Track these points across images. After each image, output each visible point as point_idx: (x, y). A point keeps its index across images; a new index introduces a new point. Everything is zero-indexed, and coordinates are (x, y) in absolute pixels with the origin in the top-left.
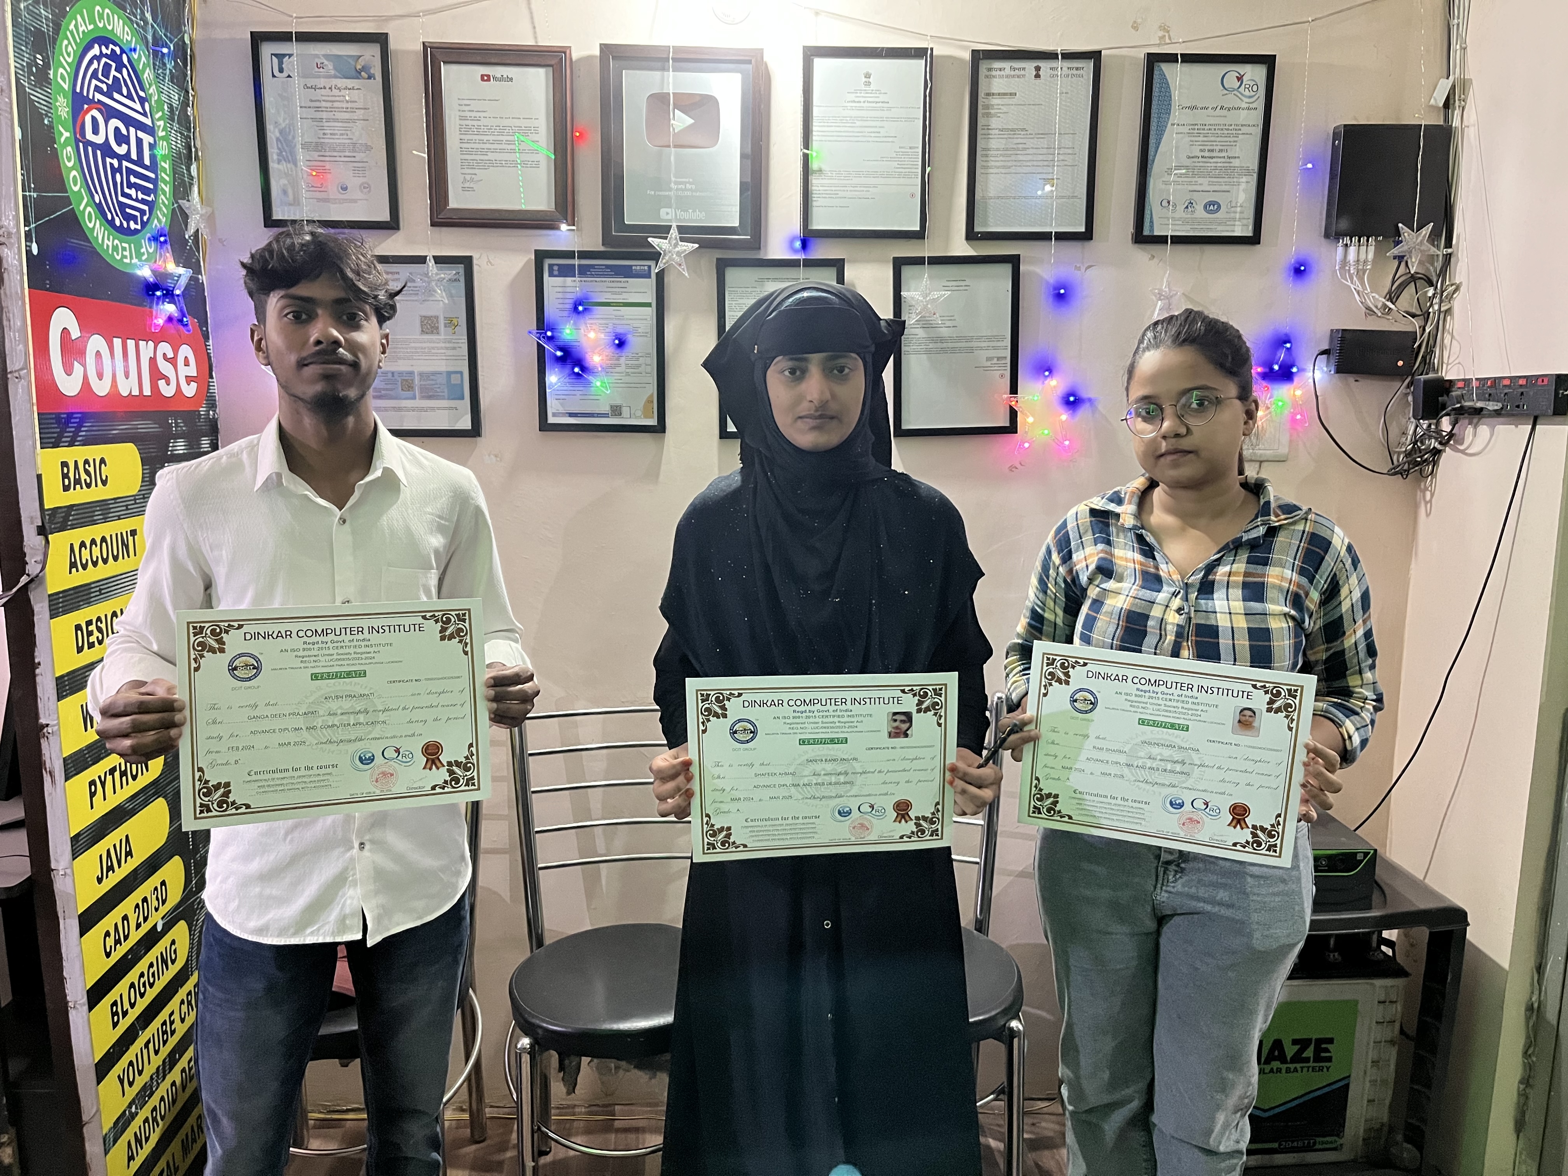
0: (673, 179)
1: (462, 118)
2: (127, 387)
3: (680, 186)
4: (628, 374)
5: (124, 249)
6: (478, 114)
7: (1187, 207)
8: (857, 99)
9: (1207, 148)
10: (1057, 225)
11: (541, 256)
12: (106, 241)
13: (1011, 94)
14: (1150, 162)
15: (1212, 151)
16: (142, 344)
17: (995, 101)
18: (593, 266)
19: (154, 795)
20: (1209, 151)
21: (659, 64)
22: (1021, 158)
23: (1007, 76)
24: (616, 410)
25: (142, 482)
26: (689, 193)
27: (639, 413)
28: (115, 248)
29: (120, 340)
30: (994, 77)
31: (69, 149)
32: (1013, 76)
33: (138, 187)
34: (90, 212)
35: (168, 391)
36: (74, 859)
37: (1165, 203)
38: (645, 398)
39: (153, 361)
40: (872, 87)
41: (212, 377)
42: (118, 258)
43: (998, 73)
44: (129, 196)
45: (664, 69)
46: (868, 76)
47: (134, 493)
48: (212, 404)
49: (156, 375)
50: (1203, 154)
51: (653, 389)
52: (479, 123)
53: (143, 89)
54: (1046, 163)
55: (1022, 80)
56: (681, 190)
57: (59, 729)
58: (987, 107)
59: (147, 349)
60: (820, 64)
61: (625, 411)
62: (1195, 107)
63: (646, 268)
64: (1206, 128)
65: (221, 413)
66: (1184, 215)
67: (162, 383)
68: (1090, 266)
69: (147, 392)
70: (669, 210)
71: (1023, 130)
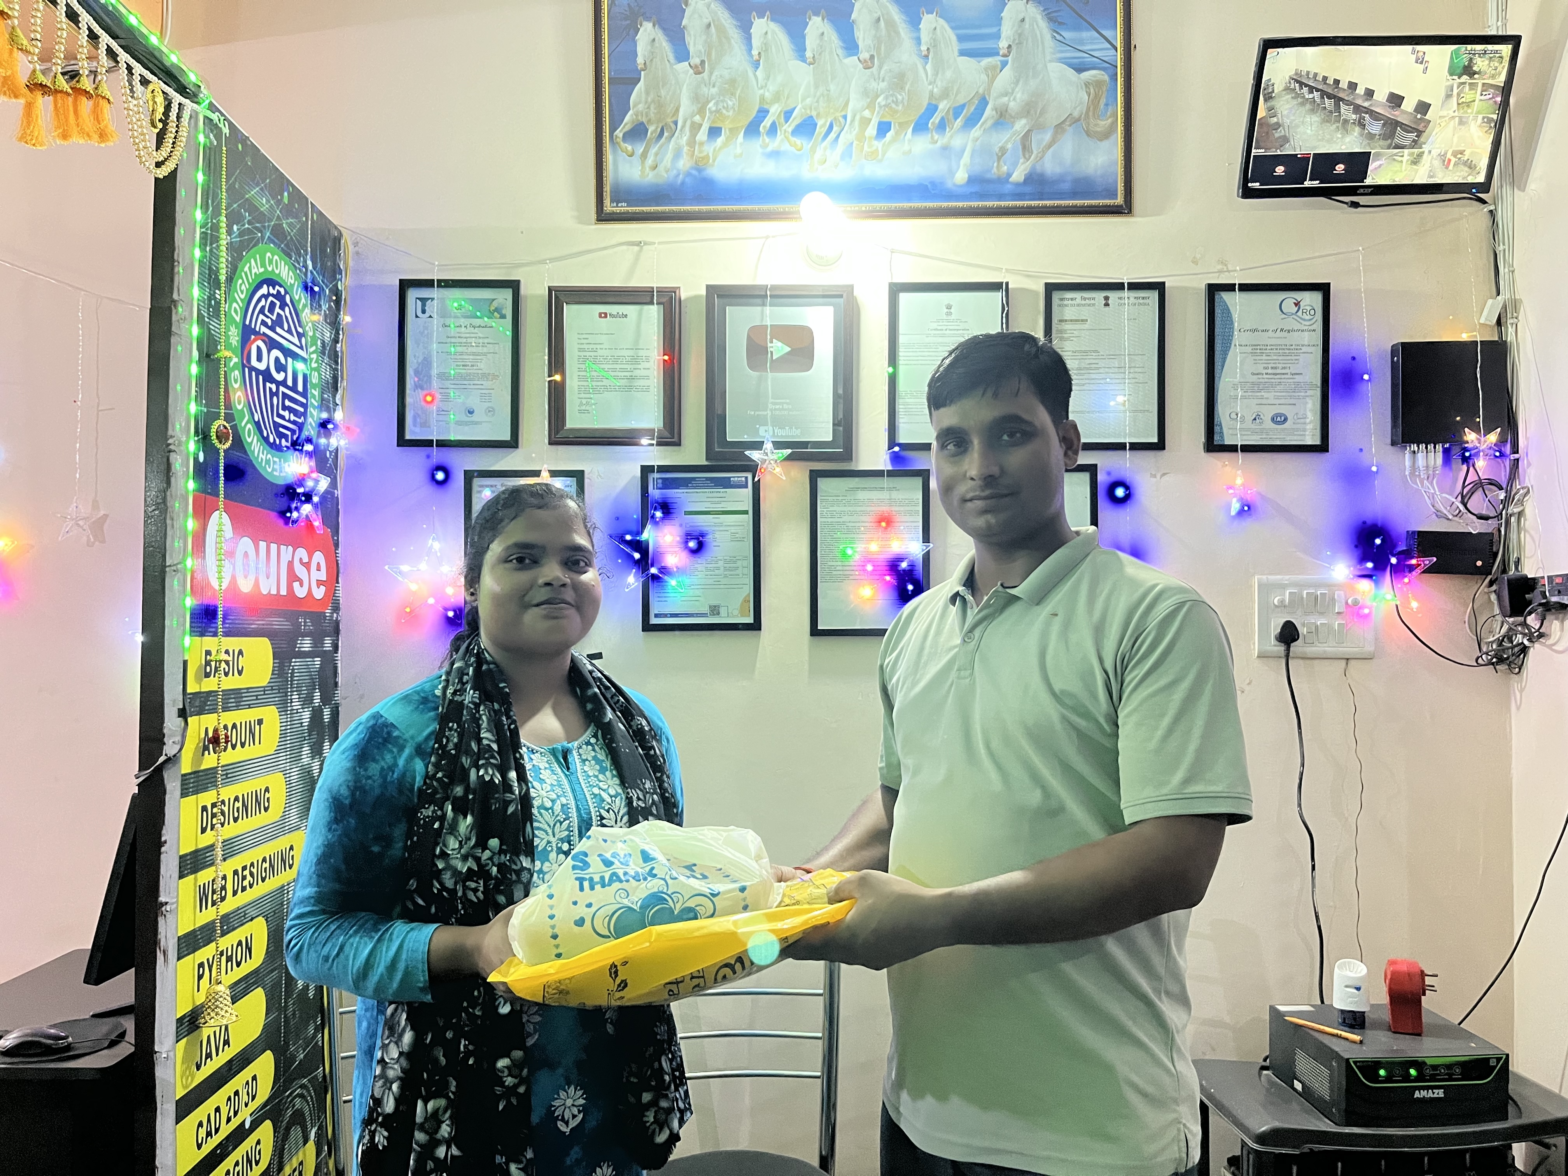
0: (771, 400)
1: (580, 350)
2: (268, 587)
3: (777, 407)
4: (726, 576)
5: (274, 462)
6: (594, 347)
7: (1255, 419)
8: (939, 328)
9: (1270, 366)
10: (1130, 435)
11: (646, 470)
12: (261, 455)
13: (1082, 321)
14: (1216, 379)
15: (1276, 368)
16: (283, 547)
17: (1067, 326)
18: (694, 479)
19: (254, 983)
20: (1272, 368)
21: (759, 301)
22: (1093, 376)
23: (1078, 305)
24: (715, 610)
25: (273, 674)
26: (786, 413)
27: (736, 612)
28: (268, 462)
29: (265, 543)
30: (1066, 305)
31: (237, 372)
32: (1084, 305)
33: (291, 410)
34: (249, 429)
35: (300, 592)
36: (177, 1042)
37: (1233, 416)
38: (741, 599)
39: (291, 564)
40: (953, 317)
41: (338, 583)
42: (269, 470)
43: (1070, 302)
44: (283, 418)
45: (764, 305)
46: (949, 307)
47: (265, 684)
48: (336, 609)
49: (293, 577)
50: (1266, 371)
51: (749, 589)
52: (595, 354)
53: (300, 326)
54: (1118, 381)
55: (1092, 308)
56: (779, 409)
57: (177, 908)
58: (1061, 332)
59: (287, 552)
60: (904, 298)
61: (723, 611)
62: (1255, 330)
63: (743, 479)
64: (1269, 347)
65: (343, 616)
66: (1253, 426)
67: (296, 585)
68: (1164, 474)
69: (284, 592)
70: (766, 428)
71: (1095, 351)
